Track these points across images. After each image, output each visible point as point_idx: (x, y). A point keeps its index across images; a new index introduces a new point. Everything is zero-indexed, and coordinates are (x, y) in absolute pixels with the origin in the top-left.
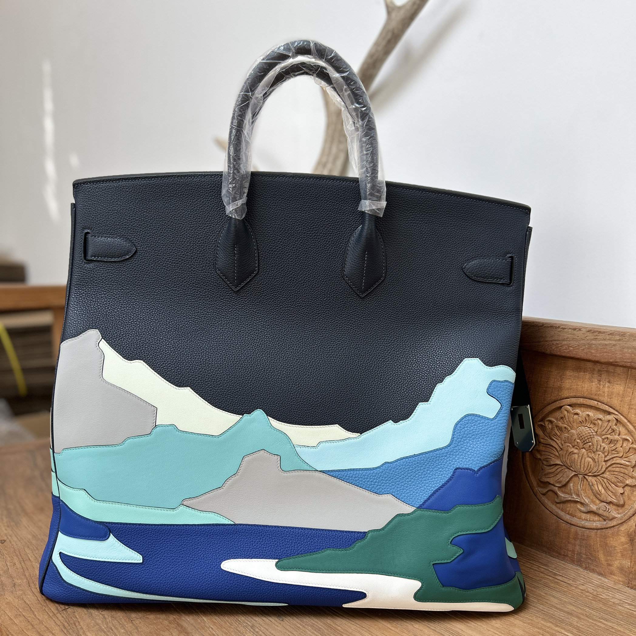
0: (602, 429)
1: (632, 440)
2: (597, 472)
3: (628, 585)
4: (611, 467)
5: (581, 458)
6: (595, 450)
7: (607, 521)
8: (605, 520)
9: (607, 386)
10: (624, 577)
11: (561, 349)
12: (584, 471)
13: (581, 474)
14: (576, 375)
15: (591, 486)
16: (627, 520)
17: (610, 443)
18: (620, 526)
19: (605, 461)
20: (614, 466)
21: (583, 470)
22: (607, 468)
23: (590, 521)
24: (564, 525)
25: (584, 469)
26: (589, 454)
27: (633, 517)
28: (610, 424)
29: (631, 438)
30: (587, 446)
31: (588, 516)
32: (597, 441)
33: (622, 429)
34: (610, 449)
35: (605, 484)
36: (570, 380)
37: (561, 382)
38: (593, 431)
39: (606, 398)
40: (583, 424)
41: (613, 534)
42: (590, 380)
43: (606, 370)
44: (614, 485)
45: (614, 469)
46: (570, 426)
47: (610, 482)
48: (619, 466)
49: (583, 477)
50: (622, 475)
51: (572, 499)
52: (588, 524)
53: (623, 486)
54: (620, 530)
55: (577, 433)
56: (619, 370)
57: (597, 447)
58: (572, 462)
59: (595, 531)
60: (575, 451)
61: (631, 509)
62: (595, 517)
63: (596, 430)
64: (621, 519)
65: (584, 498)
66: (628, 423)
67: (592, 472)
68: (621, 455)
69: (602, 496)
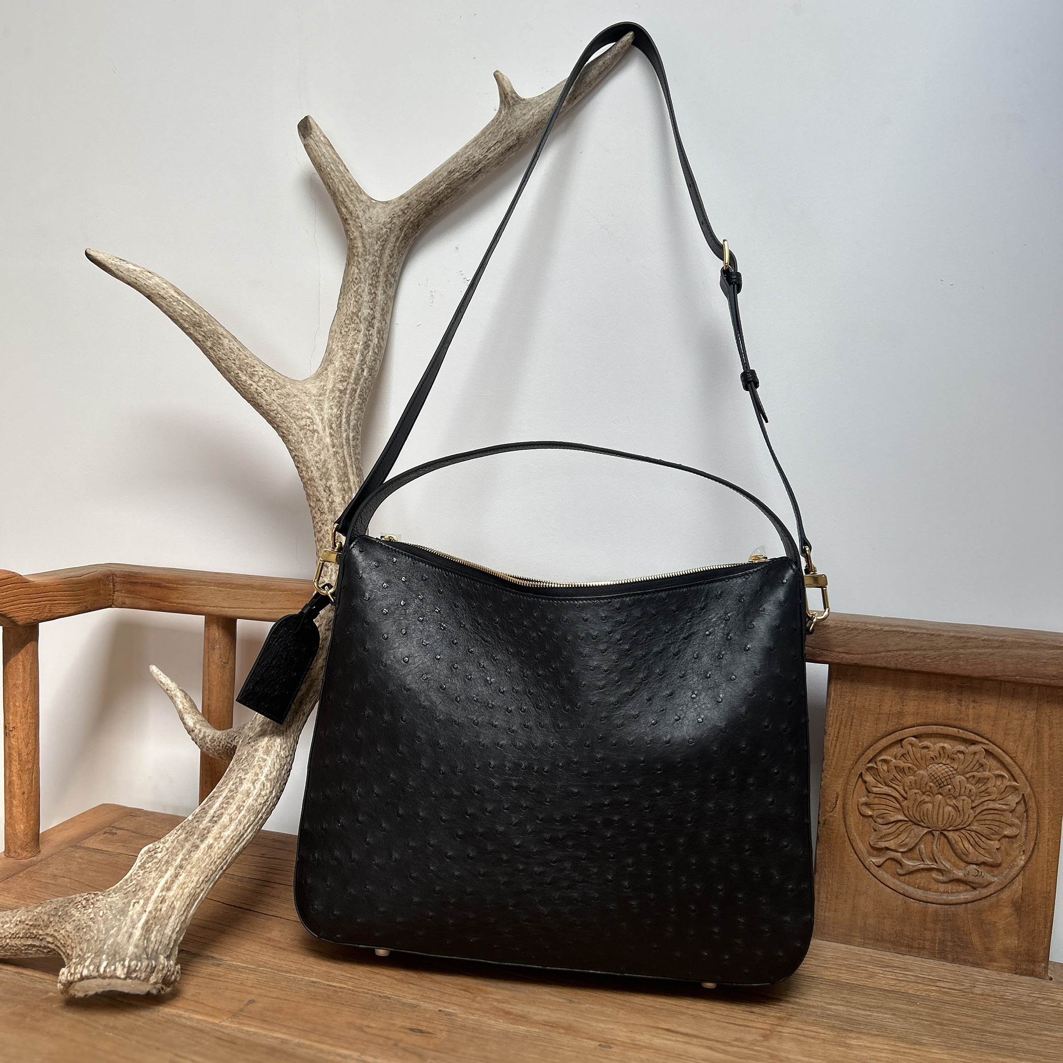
0: (966, 764)
1: (1008, 776)
2: (962, 824)
3: (1017, 972)
4: (981, 814)
5: (937, 808)
6: (958, 794)
7: (979, 889)
8: (975, 888)
9: (971, 706)
10: (1009, 961)
11: (912, 661)
12: (943, 825)
13: (938, 829)
14: (925, 694)
15: (951, 844)
16: (1010, 882)
17: (978, 782)
18: (1000, 893)
19: (972, 808)
20: (986, 812)
22: (975, 817)
23: (952, 893)
24: (916, 905)
25: (942, 822)
26: (948, 800)
27: (1017, 878)
28: (977, 757)
29: (1008, 773)
30: (945, 790)
31: (949, 887)
32: (959, 782)
33: (994, 763)
34: (978, 791)
35: (972, 839)
38: (951, 769)
39: (971, 722)
40: (936, 761)
41: (991, 906)
42: (947, 701)
43: (968, 685)
44: (985, 839)
45: (983, 818)
46: (916, 766)
47: (980, 836)
48: (992, 812)
49: (940, 835)
50: (997, 823)
51: (926, 867)
52: (952, 898)
53: (999, 839)
54: (1001, 899)
55: (929, 773)
56: (988, 684)
57: (960, 791)
58: (923, 815)
59: (964, 905)
60: (927, 799)
61: (1012, 867)
62: (959, 886)
63: (956, 767)
64: (1000, 884)
65: (944, 863)
66: (1004, 754)
67: (954, 825)
68: (993, 797)
69: (971, 856)
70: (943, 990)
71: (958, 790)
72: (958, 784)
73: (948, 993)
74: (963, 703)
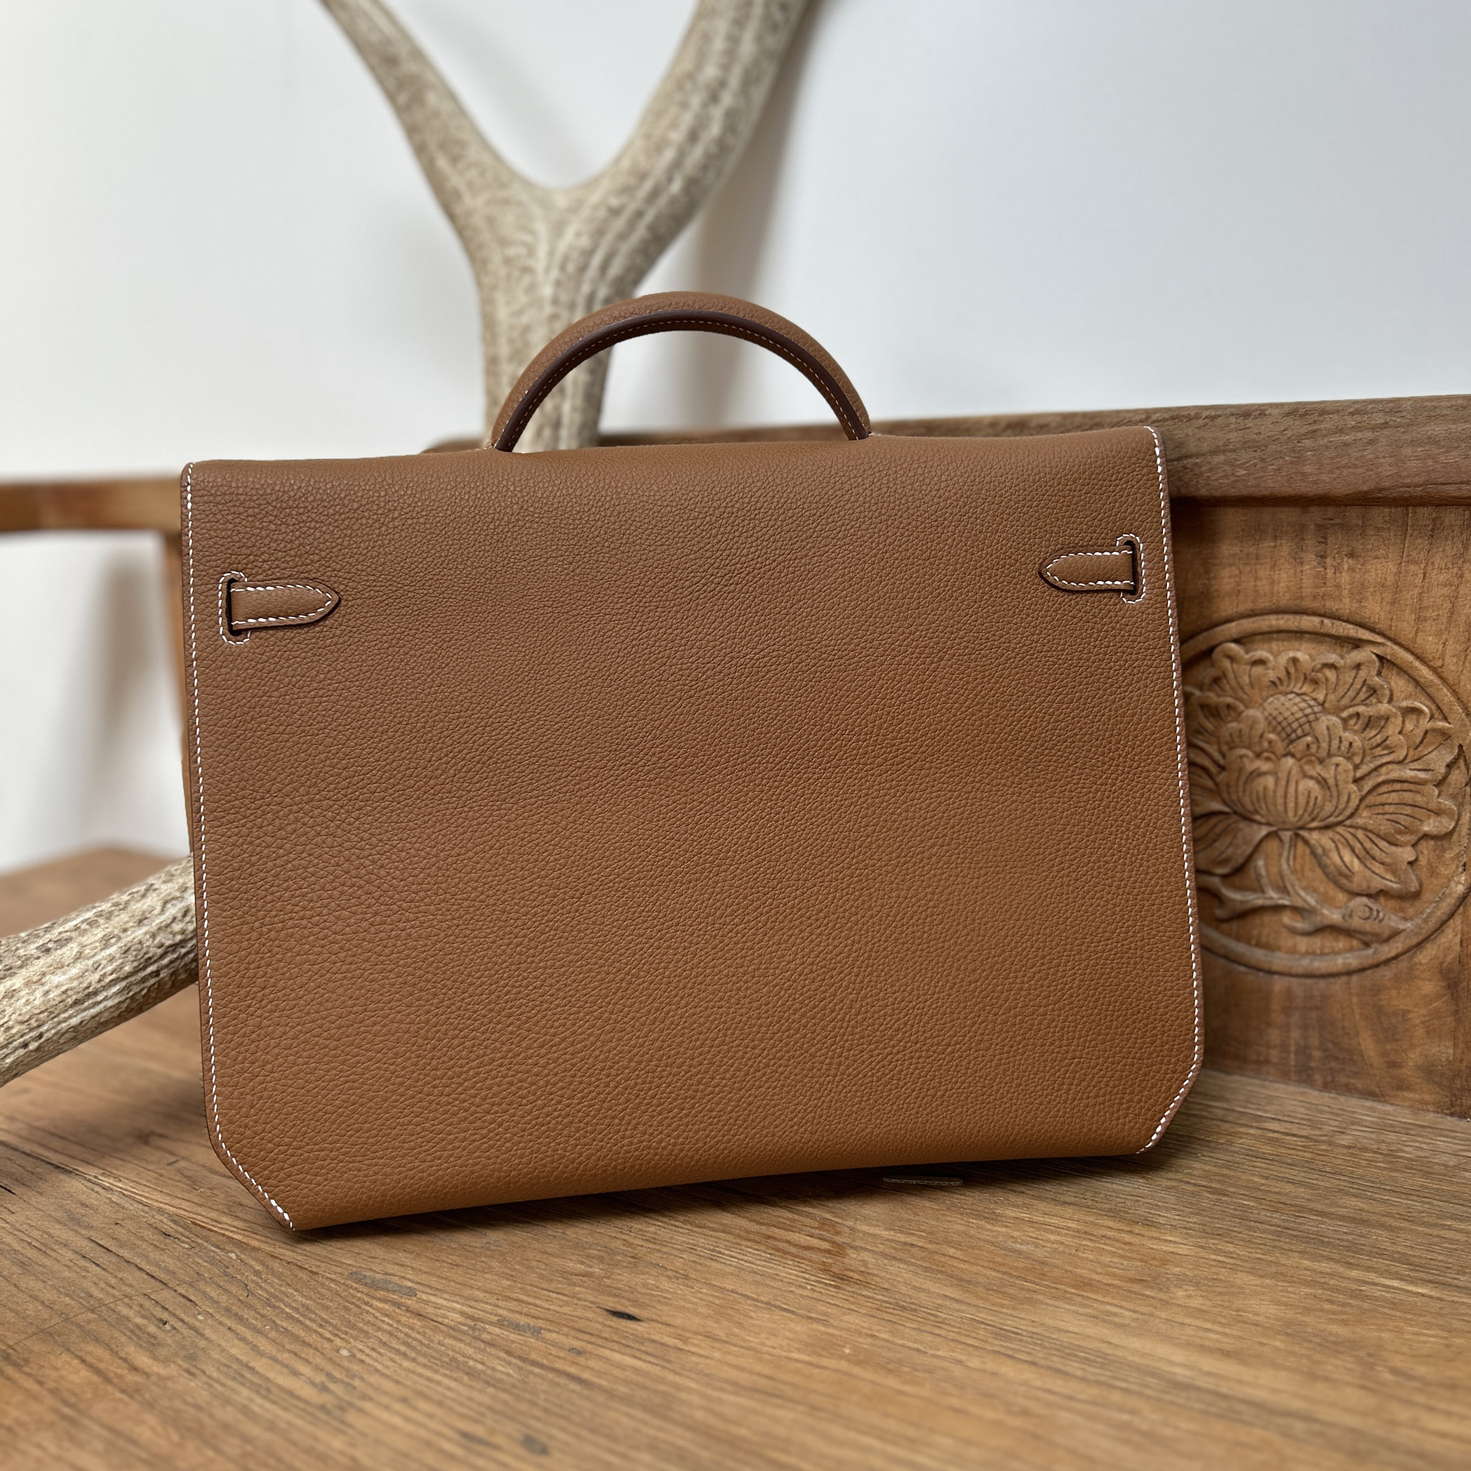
0: (1341, 691)
1: (1430, 709)
2: (1336, 814)
3: (1452, 1110)
4: (1375, 793)
5: (1284, 783)
6: (1323, 753)
7: (1374, 945)
8: (1367, 945)
9: (1346, 567)
10: (1438, 1090)
11: (1209, 477)
12: (1297, 818)
13: (1288, 826)
14: (1251, 550)
15: (1318, 857)
16: (1435, 932)
17: (1367, 726)
18: (1415, 953)
19: (1356, 781)
20: (1384, 789)
21: (1295, 815)
22: (1362, 799)
23: (1322, 954)
24: (1250, 977)
25: (1296, 812)
26: (1307, 768)
27: (1452, 921)
28: (1363, 673)
29: (1429, 703)
30: (1300, 746)
31: (1317, 943)
32: (1328, 728)
33: (1399, 684)
34: (1368, 745)
35: (1359, 845)
36: (1233, 568)
37: (1208, 579)
38: (1312, 703)
39: (1347, 601)
40: (1281, 688)
41: (1397, 979)
42: (1295, 559)
43: (1339, 521)
44: (1386, 844)
45: (1384, 798)
46: (1242, 701)
47: (1374, 838)
48: (1398, 786)
49: (1294, 838)
50: (1408, 810)
51: (1268, 903)
52: (1319, 965)
53: (1413, 842)
54: (1416, 964)
55: (1266, 714)
56: (1380, 515)
57: (1330, 746)
58: (1258, 799)
59: (1344, 979)
60: (1265, 766)
61: (1441, 900)
62: (1337, 940)
63: (1321, 697)
64: (1417, 934)
65: (1302, 893)
66: (1417, 664)
67: (1321, 816)
68: (1401, 754)
69: (1356, 879)
70: (1271, 1135)
71: (1324, 745)
72: (1325, 732)
73: (1277, 1140)
74: (1329, 561)
